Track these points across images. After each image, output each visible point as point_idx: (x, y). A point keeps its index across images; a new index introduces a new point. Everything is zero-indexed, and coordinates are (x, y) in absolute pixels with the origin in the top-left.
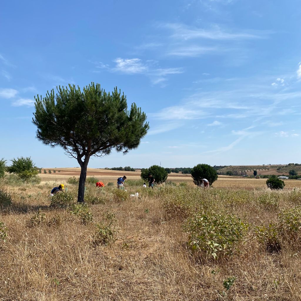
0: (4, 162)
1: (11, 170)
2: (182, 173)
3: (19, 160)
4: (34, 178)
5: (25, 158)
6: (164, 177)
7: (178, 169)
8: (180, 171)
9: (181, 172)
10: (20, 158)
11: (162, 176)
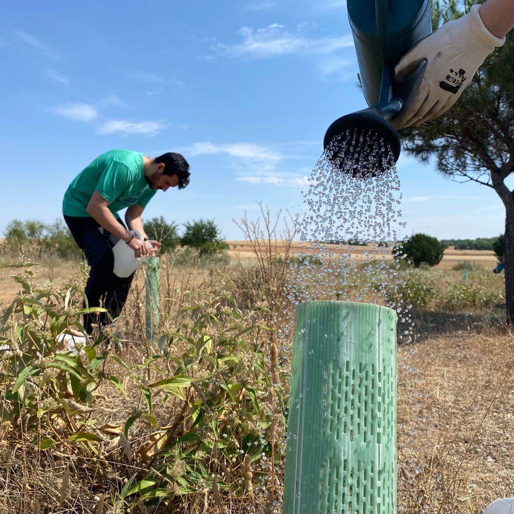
0: (174, 228)
1: (184, 242)
2: (456, 249)
3: (196, 224)
4: (220, 255)
5: (205, 222)
6: (438, 255)
7: (447, 241)
8: (450, 245)
9: (453, 247)
10: (197, 221)
11: (433, 253)
